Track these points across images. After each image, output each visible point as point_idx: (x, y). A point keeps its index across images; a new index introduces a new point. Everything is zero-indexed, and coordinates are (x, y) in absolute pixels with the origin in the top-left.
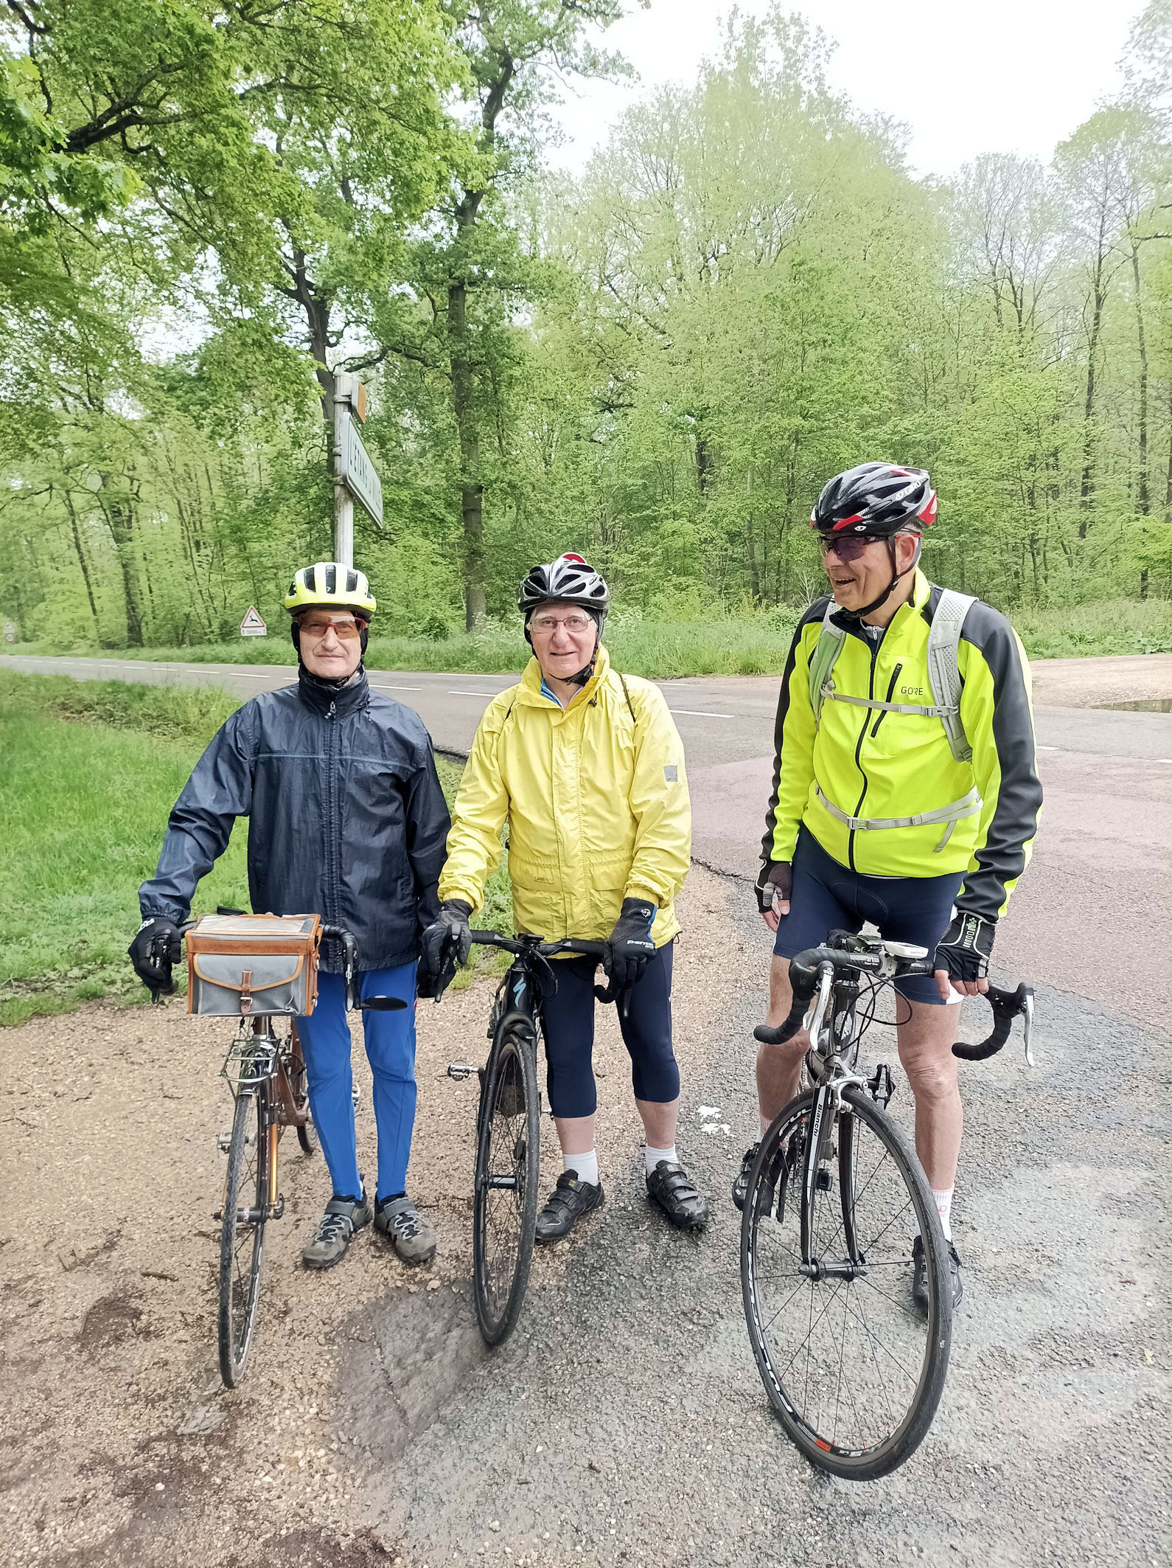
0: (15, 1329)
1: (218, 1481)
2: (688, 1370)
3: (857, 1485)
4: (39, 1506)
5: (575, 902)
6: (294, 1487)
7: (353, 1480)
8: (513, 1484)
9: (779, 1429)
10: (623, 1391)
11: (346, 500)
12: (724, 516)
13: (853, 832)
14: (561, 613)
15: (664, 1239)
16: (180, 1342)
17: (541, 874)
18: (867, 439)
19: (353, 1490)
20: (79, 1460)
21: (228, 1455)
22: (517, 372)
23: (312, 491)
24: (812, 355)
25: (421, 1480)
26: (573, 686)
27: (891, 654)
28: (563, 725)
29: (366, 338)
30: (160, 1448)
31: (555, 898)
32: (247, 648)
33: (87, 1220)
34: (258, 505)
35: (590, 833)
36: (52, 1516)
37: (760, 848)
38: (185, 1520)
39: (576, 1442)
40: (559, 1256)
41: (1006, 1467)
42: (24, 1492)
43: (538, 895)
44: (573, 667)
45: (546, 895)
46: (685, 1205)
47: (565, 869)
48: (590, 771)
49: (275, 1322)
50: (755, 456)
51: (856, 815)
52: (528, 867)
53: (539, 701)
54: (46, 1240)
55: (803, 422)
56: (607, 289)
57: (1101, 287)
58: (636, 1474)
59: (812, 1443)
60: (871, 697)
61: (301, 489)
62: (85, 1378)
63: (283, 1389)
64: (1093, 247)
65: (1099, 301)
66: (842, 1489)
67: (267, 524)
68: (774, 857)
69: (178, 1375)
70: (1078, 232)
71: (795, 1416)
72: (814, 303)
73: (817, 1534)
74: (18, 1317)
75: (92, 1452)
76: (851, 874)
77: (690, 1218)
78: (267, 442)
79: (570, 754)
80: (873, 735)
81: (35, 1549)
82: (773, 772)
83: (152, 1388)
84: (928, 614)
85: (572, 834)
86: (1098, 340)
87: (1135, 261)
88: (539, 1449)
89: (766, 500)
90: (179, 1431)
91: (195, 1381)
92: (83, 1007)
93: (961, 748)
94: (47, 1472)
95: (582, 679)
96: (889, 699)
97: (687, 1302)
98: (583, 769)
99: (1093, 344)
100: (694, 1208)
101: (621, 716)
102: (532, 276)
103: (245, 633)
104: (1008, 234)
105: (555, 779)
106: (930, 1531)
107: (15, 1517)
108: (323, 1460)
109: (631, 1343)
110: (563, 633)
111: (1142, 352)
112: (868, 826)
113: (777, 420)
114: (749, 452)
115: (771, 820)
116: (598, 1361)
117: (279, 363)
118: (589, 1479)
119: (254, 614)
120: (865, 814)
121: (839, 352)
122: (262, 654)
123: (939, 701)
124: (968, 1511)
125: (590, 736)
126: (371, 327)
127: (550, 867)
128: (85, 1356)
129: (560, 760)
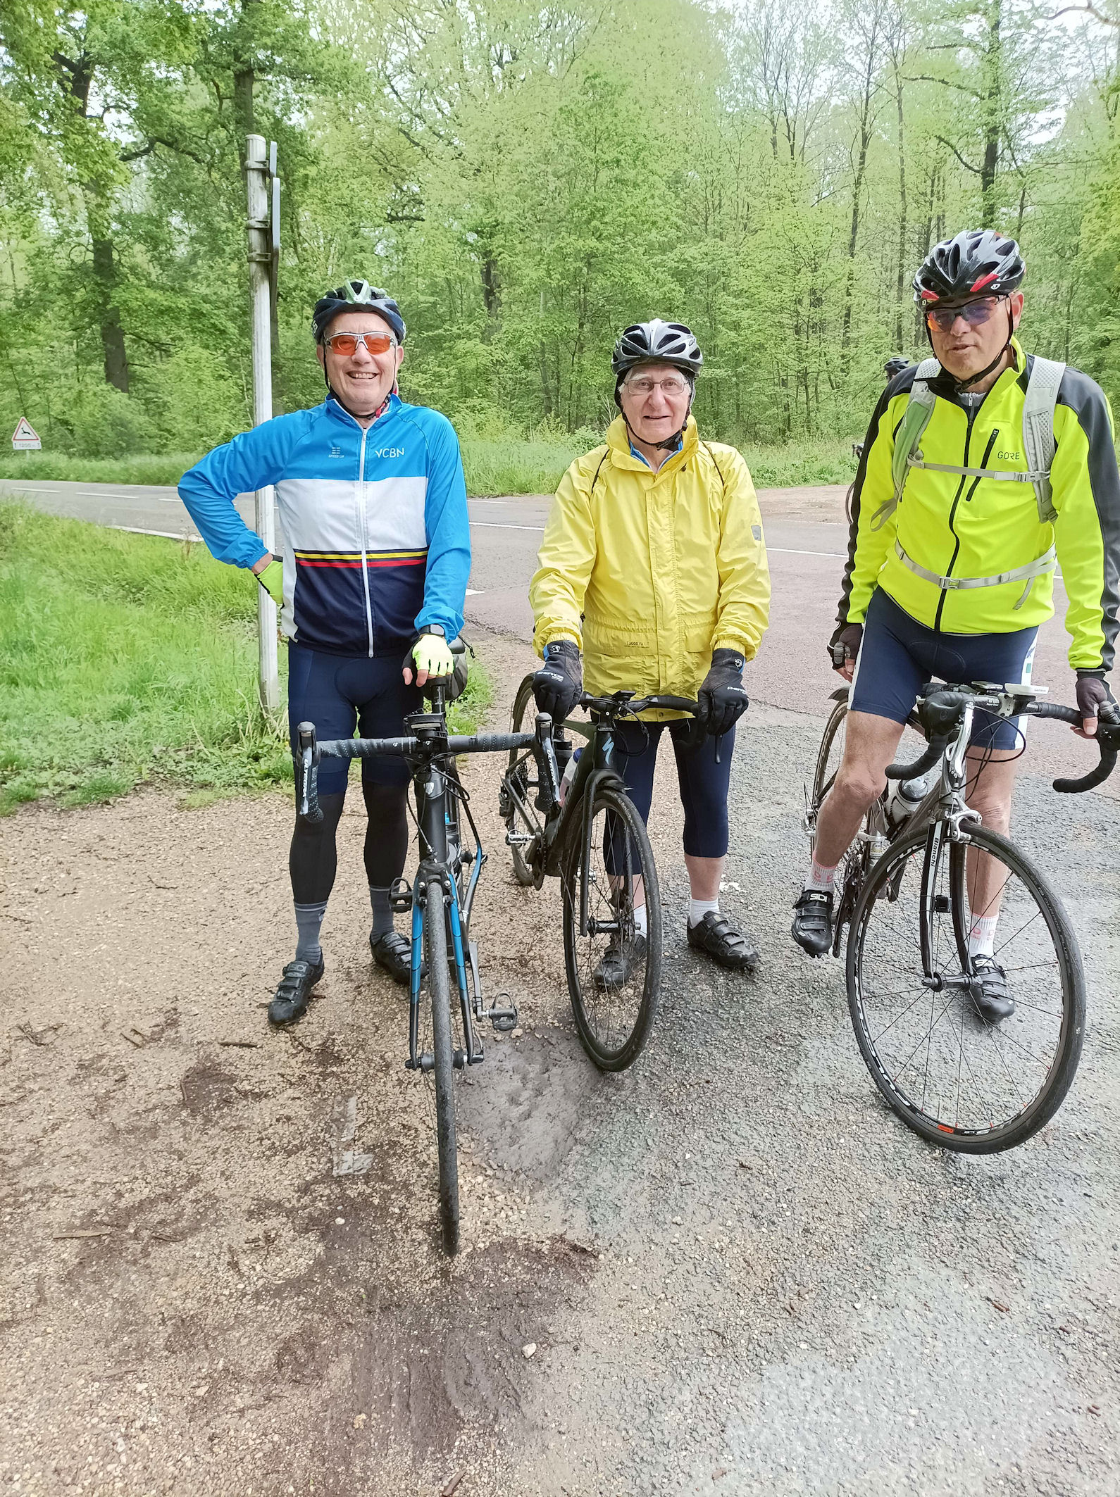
0: (112, 1102)
1: (397, 1211)
2: (794, 1082)
3: (985, 1158)
4: (225, 1249)
5: (668, 664)
6: (470, 1209)
7: (523, 1200)
8: (677, 1187)
9: (897, 1120)
10: (741, 1104)
11: (262, 278)
12: (520, 337)
13: (944, 591)
14: (658, 375)
15: (721, 980)
16: (294, 1099)
17: (634, 638)
18: (656, 266)
19: (526, 1207)
20: (244, 1207)
21: (394, 1189)
22: (312, 171)
23: (78, 294)
24: (604, 176)
25: (587, 1192)
26: (663, 451)
27: (987, 422)
28: (656, 489)
29: (130, 127)
30: (321, 1189)
31: (649, 662)
32: (25, 462)
33: (135, 1002)
34: (19, 306)
35: (686, 596)
36: (242, 1256)
37: (836, 611)
38: (380, 1246)
39: (719, 1148)
40: (628, 1001)
41: (1102, 1132)
42: (202, 1239)
43: (628, 660)
44: (665, 431)
45: (639, 659)
46: (736, 948)
47: (661, 632)
48: (686, 534)
49: (380, 1074)
50: (550, 277)
51: (948, 575)
52: (619, 633)
53: (634, 464)
54: (101, 1022)
55: (598, 244)
56: (387, 90)
57: (868, 126)
58: (786, 1166)
59: (932, 1129)
60: (966, 464)
61: (67, 291)
62: (211, 1138)
63: (416, 1130)
64: (859, 84)
65: (865, 140)
66: (971, 1161)
67: (29, 328)
68: (850, 619)
69: (306, 1127)
70: (850, 68)
71: (913, 1109)
72: (609, 119)
73: (967, 1198)
74: (108, 1092)
75: (253, 1199)
76: (935, 634)
77: (745, 959)
78: (24, 237)
79: (664, 518)
80: (968, 499)
81: (241, 1286)
82: (848, 538)
83: (285, 1140)
84: (1023, 382)
85: (670, 597)
86: (863, 180)
87: (900, 102)
88: (688, 1156)
89: (561, 323)
90: (334, 1173)
91: (327, 1130)
92: (21, 810)
93: (1047, 509)
94: (216, 1220)
95: (673, 444)
96: (984, 466)
97: (768, 1030)
98: (680, 533)
99: (858, 183)
100: (745, 951)
101: (712, 481)
102: (326, 66)
103: (17, 446)
104: (784, 65)
105: (651, 543)
106: (1061, 1185)
107: (205, 1261)
108: (485, 1185)
109: (730, 1064)
110: (660, 395)
111: (903, 193)
112: (960, 585)
113: (574, 243)
114: (544, 273)
115: (848, 584)
116: (708, 1082)
117: (79, 140)
118: (743, 1177)
119: (25, 425)
120: (956, 575)
121: (630, 174)
122: (40, 469)
123: (1032, 467)
124: (1087, 1167)
125: (682, 499)
126: (135, 114)
127: (645, 631)
128: (199, 1120)
129: (656, 524)
